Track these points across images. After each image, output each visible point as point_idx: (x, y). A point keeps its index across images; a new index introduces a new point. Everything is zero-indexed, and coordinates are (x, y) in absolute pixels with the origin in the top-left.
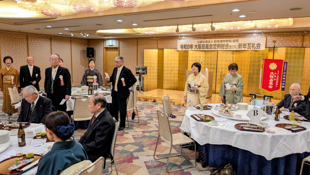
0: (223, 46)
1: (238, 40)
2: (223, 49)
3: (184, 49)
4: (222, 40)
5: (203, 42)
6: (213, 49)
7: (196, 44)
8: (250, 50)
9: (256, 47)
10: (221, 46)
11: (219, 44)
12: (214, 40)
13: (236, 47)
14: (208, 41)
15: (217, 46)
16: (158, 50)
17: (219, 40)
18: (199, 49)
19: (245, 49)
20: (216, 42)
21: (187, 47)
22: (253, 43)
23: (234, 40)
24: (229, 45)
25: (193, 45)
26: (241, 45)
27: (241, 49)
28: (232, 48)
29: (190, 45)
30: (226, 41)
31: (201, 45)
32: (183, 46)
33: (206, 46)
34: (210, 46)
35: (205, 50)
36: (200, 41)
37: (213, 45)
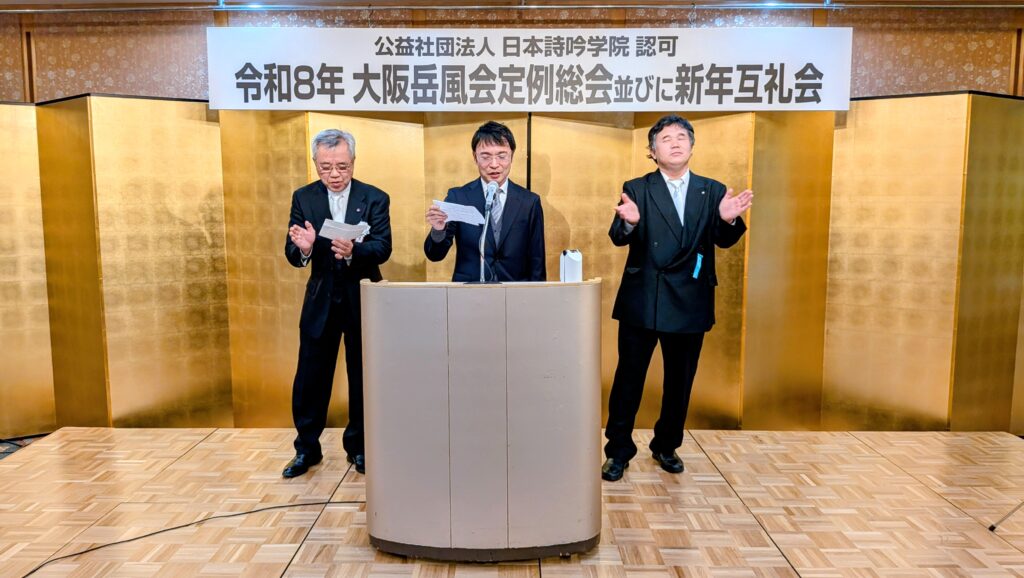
0: (572, 84)
1: (675, 38)
2: (574, 102)
3: (265, 98)
4: (559, 38)
5: (419, 48)
6: (500, 100)
7: (366, 66)
8: (758, 113)
9: (790, 91)
10: (556, 79)
11: (539, 68)
12: (506, 39)
13: (663, 91)
14: (456, 41)
15: (524, 80)
16: (39, 108)
17: (541, 40)
18: (389, 98)
19: (720, 102)
20: (514, 50)
21: (293, 82)
22: (772, 65)
23: (648, 42)
24: (610, 77)
25: (340, 70)
26: (693, 74)
27: (698, 102)
28: (633, 95)
29: (316, 71)
30: (587, 46)
31: (406, 68)
32: (260, 77)
33: (447, 79)
34: (474, 82)
35: (440, 107)
36: (393, 41)
37: (496, 72)
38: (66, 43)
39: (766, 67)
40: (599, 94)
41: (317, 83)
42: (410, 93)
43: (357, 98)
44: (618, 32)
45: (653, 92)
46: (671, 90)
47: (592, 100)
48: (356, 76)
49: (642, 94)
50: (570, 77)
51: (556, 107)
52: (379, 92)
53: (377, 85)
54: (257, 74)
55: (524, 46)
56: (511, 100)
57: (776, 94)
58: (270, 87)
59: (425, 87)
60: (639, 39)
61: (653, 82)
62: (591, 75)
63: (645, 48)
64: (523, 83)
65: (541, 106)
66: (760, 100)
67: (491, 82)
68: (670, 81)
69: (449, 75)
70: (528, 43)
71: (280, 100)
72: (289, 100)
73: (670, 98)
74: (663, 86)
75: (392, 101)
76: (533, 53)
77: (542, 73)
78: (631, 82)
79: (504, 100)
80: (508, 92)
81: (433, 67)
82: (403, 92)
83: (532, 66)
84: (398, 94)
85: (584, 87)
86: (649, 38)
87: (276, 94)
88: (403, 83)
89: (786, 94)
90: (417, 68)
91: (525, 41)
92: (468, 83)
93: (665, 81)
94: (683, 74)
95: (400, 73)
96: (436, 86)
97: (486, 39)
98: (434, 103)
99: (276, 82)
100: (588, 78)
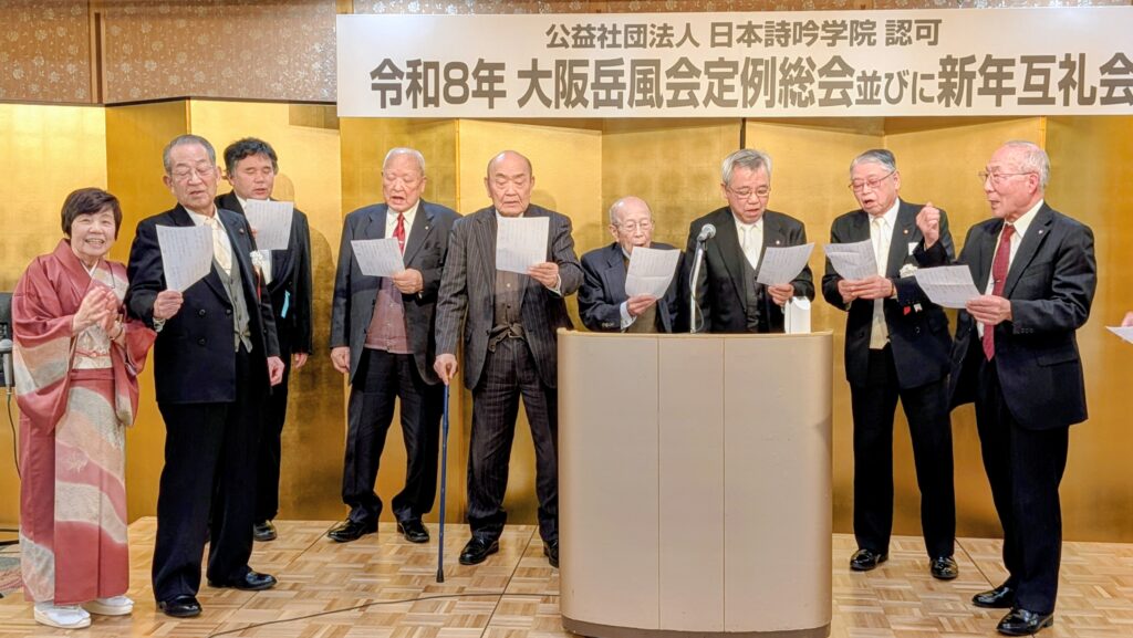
0: (801, 81)
1: (937, 22)
2: (803, 104)
3: (407, 102)
4: (783, 24)
5: (602, 38)
6: (706, 103)
7: (535, 62)
8: (1051, 119)
9: (1093, 90)
10: (779, 76)
11: (757, 62)
12: (714, 25)
13: (922, 90)
14: (649, 29)
15: (738, 77)
16: (109, 109)
17: (760, 27)
18: (562, 101)
19: (999, 103)
20: (725, 39)
21: (443, 82)
22: (1068, 56)
23: (901, 27)
24: (850, 71)
25: (501, 66)
26: (962, 68)
27: (969, 104)
28: (881, 96)
29: (471, 68)
30: (821, 33)
31: (585, 63)
32: (401, 75)
33: (637, 76)
34: (673, 80)
35: (627, 112)
36: (570, 30)
37: (702, 68)
38: (146, 27)
39: (1061, 58)
40: (836, 94)
41: (472, 84)
42: (589, 95)
43: (522, 102)
44: (861, 15)
45: (908, 92)
46: (932, 88)
47: (826, 102)
48: (522, 74)
49: (894, 94)
50: (798, 74)
51: (779, 111)
52: (550, 93)
53: (548, 86)
54: (397, 73)
55: (737, 33)
56: (721, 102)
57: (1074, 93)
58: (414, 88)
59: (608, 87)
60: (890, 24)
61: (909, 79)
62: (826, 71)
63: (898, 35)
64: (736, 81)
65: (759, 109)
66: (1052, 101)
67: (694, 80)
68: (931, 77)
69: (640, 72)
70: (743, 31)
71: (426, 105)
72: (437, 105)
73: (930, 100)
74: (920, 83)
75: (567, 105)
76: (749, 43)
77: (761, 68)
78: (879, 79)
79: (711, 102)
80: (716, 92)
81: (620, 62)
82: (581, 93)
83: (747, 59)
84: (574, 96)
85: (816, 84)
86: (902, 22)
87: (420, 97)
88: (580, 83)
89: (1087, 94)
90: (599, 64)
91: (739, 27)
92: (664, 80)
93: (924, 77)
94: (949, 68)
95: (576, 70)
96: (623, 86)
97: (688, 25)
98: (620, 106)
99: (421, 82)
100: (821, 73)
